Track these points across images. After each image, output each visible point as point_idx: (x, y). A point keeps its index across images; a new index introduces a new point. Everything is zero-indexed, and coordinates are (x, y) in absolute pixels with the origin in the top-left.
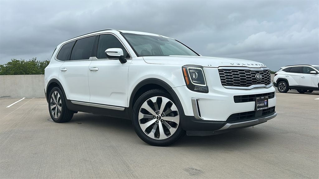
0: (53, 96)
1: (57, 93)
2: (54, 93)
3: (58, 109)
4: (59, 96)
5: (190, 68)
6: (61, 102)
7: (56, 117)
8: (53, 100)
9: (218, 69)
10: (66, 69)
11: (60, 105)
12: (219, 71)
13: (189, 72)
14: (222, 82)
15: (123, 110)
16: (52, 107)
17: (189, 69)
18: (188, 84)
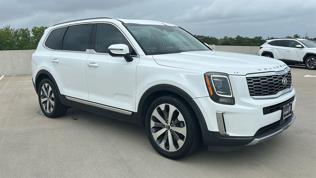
0: (43, 88)
1: (48, 86)
2: (45, 85)
3: (50, 103)
4: (50, 89)
5: (214, 76)
6: (53, 96)
7: (48, 111)
8: (43, 92)
9: (246, 78)
10: (57, 61)
11: (53, 99)
12: (247, 80)
13: (213, 81)
14: (250, 92)
15: (130, 114)
16: (43, 100)
17: (213, 78)
18: (212, 94)
